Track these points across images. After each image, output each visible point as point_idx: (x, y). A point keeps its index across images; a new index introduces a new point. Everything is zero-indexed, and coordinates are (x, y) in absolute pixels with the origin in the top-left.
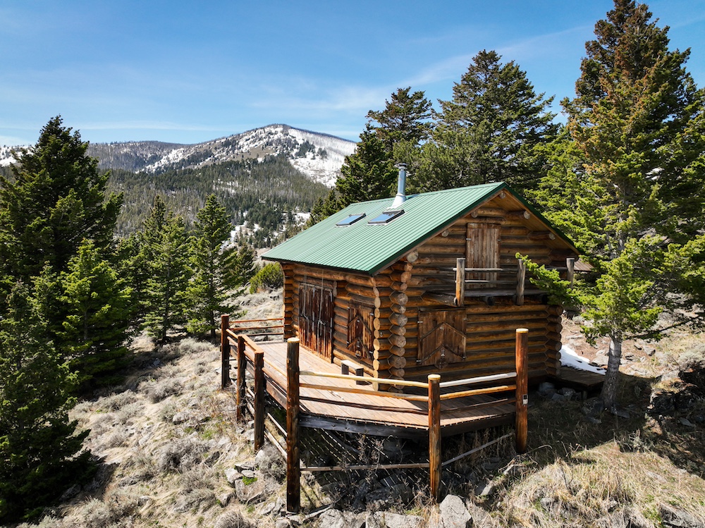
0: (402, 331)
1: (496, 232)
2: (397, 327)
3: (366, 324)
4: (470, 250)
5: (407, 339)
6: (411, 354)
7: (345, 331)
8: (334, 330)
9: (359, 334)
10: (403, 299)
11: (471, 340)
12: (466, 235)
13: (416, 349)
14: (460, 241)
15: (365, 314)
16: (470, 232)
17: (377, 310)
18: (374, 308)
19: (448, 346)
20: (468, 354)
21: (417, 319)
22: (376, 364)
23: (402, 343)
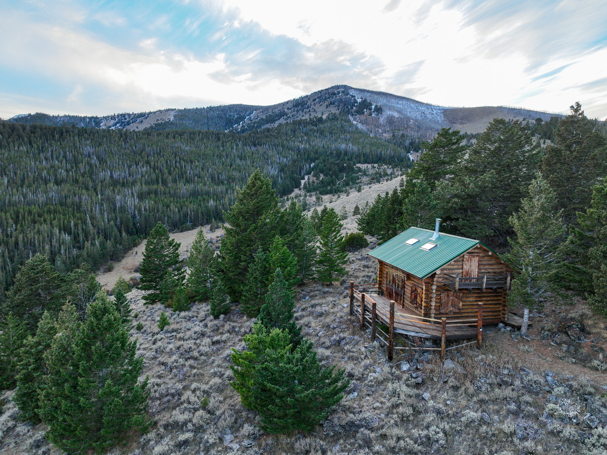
0: (434, 300)
1: (477, 259)
2: (431, 298)
3: (419, 294)
4: (465, 267)
5: (436, 302)
6: (438, 308)
7: (410, 295)
8: (404, 294)
9: (416, 297)
10: (434, 287)
11: (464, 303)
12: (463, 261)
13: (440, 306)
14: (461, 263)
15: (419, 290)
16: (465, 260)
17: (424, 290)
18: (422, 289)
19: (453, 305)
20: (463, 309)
21: (440, 294)
22: (423, 312)
23: (433, 304)
